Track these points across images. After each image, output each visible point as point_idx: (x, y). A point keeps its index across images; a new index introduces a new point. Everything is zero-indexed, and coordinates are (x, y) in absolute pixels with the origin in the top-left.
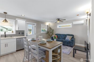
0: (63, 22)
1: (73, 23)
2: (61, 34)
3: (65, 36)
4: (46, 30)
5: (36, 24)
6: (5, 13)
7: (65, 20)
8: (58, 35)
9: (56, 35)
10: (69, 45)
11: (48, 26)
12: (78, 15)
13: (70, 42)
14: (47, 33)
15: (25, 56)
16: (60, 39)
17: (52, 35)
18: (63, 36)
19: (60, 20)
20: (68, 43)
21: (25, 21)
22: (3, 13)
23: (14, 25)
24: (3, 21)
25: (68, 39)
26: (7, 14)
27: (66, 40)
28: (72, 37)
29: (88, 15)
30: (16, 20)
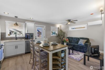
0: (75, 23)
1: (87, 24)
2: (73, 37)
3: (78, 40)
4: (57, 32)
5: (45, 26)
6: (16, 17)
7: (77, 20)
8: (70, 39)
9: (68, 39)
10: (82, 51)
11: (58, 28)
12: (93, 14)
13: (83, 46)
14: (57, 37)
15: (31, 59)
16: (72, 43)
17: (63, 39)
18: (75, 40)
19: (71, 21)
20: (81, 48)
21: (33, 24)
22: (14, 17)
23: (24, 28)
24: (14, 25)
25: (81, 43)
26: (18, 18)
27: (79, 44)
28: (86, 40)
29: (102, 13)
30: (26, 23)
